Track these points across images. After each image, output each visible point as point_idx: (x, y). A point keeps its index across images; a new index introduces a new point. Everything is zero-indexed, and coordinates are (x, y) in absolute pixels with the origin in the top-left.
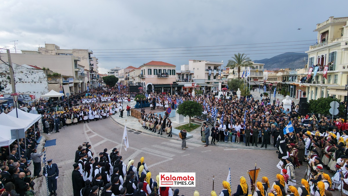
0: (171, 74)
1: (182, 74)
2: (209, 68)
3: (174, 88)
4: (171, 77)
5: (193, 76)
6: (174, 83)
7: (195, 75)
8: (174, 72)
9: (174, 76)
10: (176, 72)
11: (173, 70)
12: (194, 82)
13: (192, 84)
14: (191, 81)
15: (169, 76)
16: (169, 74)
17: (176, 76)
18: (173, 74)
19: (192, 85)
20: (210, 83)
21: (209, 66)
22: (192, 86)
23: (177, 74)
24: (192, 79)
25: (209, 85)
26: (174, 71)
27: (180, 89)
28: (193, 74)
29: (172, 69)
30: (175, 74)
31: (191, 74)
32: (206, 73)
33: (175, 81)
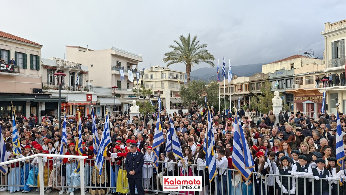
0: (25, 67)
1: (59, 69)
2: (119, 64)
3: (35, 105)
4: (28, 74)
5: (87, 78)
6: (35, 90)
7: (90, 76)
8: (34, 63)
9: (34, 72)
10: (41, 64)
11: (31, 56)
12: (90, 92)
13: (88, 95)
14: (83, 89)
15: (22, 71)
16: (21, 66)
17: (43, 73)
18: (32, 68)
19: (88, 97)
20: (121, 97)
21: (119, 60)
22: (88, 100)
23: (46, 67)
24: (84, 84)
25: (118, 102)
26: (34, 59)
27: (54, 110)
28: (86, 73)
29: (28, 51)
30: (38, 69)
31: (82, 73)
32: (112, 74)
33: (40, 87)
